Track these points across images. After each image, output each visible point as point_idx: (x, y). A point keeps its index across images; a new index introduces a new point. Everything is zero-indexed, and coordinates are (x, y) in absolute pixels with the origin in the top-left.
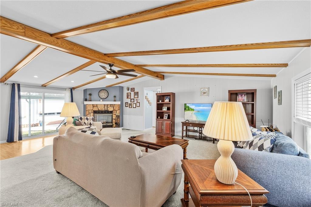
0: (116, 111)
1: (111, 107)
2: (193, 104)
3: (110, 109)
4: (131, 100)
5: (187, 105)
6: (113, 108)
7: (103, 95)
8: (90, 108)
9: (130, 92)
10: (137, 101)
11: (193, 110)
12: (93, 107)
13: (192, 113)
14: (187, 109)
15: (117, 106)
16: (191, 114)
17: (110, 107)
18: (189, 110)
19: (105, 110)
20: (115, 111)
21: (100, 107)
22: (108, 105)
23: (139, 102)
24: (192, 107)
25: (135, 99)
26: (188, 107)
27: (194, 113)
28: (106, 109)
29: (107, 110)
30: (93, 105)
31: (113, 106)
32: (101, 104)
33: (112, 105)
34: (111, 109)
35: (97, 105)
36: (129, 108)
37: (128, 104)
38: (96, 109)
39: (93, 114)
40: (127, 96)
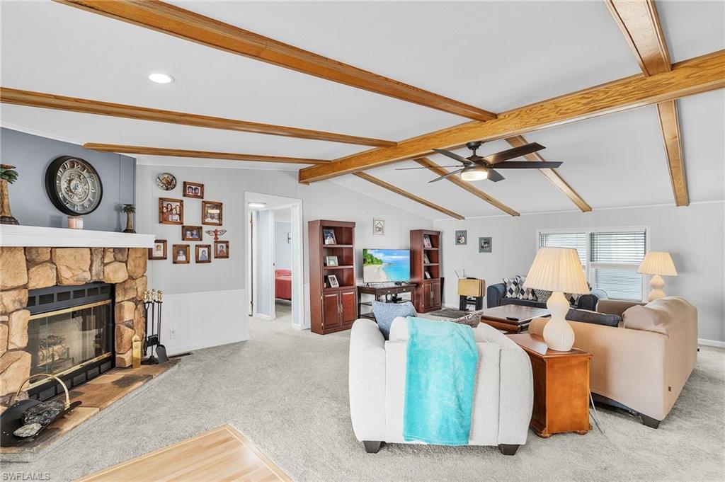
1: (116, 260)
2: (380, 251)
3: (115, 272)
4: (185, 229)
5: (369, 252)
6: (124, 264)
8: (12, 277)
9: (182, 198)
10: (216, 238)
11: (380, 262)
12: (31, 263)
13: (379, 269)
14: (368, 261)
15: (139, 254)
16: (377, 270)
17: (115, 265)
18: (372, 262)
19: (95, 278)
21: (71, 262)
22: (104, 249)
23: (227, 242)
24: (379, 256)
25: (205, 228)
26: (371, 256)
27: (383, 269)
28: (97, 275)
30: (26, 250)
31: (125, 256)
33: (118, 249)
34: (115, 274)
35: (53, 249)
36: (174, 263)
37: (165, 249)
38: (43, 279)
39: (28, 312)
40: (161, 212)
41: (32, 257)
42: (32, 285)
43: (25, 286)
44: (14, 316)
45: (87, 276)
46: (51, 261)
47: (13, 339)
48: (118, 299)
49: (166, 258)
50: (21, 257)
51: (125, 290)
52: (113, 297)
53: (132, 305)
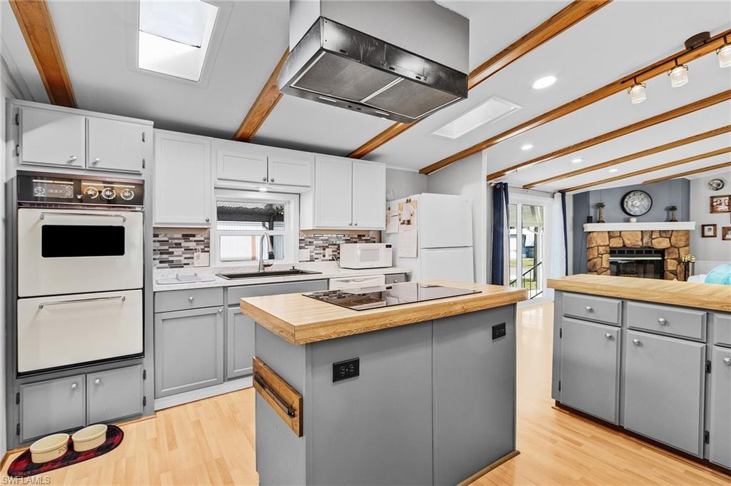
0: (679, 248)
1: (661, 237)
3: (659, 243)
6: (668, 240)
7: (637, 204)
8: (601, 241)
12: (610, 237)
15: (681, 234)
17: (661, 239)
19: (645, 245)
20: (676, 250)
21: (629, 237)
22: (652, 231)
28: (647, 243)
29: (650, 245)
30: (609, 232)
31: (669, 235)
32: (632, 230)
33: (664, 231)
34: (662, 243)
35: (620, 232)
36: (723, 239)
37: (715, 230)
38: (616, 243)
39: (609, 255)
40: (712, 206)
41: (611, 235)
42: (611, 245)
43: (608, 245)
44: (604, 255)
45: (640, 243)
46: (620, 236)
47: (603, 264)
48: (666, 258)
49: (716, 236)
50: (607, 235)
51: (669, 254)
52: (663, 256)
53: (675, 262)
